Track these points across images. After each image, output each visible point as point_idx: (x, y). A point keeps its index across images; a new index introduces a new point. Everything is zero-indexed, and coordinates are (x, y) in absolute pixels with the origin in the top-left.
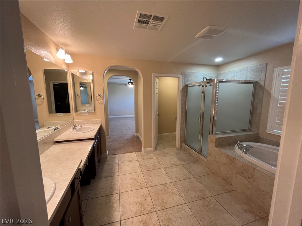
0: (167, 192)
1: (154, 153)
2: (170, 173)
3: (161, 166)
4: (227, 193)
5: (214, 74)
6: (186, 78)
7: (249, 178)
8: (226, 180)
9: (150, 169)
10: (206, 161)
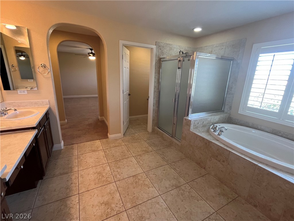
0: (139, 184)
1: (122, 139)
2: (141, 162)
3: (131, 154)
4: (201, 178)
5: (190, 48)
6: (160, 51)
7: (223, 161)
8: (200, 164)
9: (118, 159)
10: (180, 145)
